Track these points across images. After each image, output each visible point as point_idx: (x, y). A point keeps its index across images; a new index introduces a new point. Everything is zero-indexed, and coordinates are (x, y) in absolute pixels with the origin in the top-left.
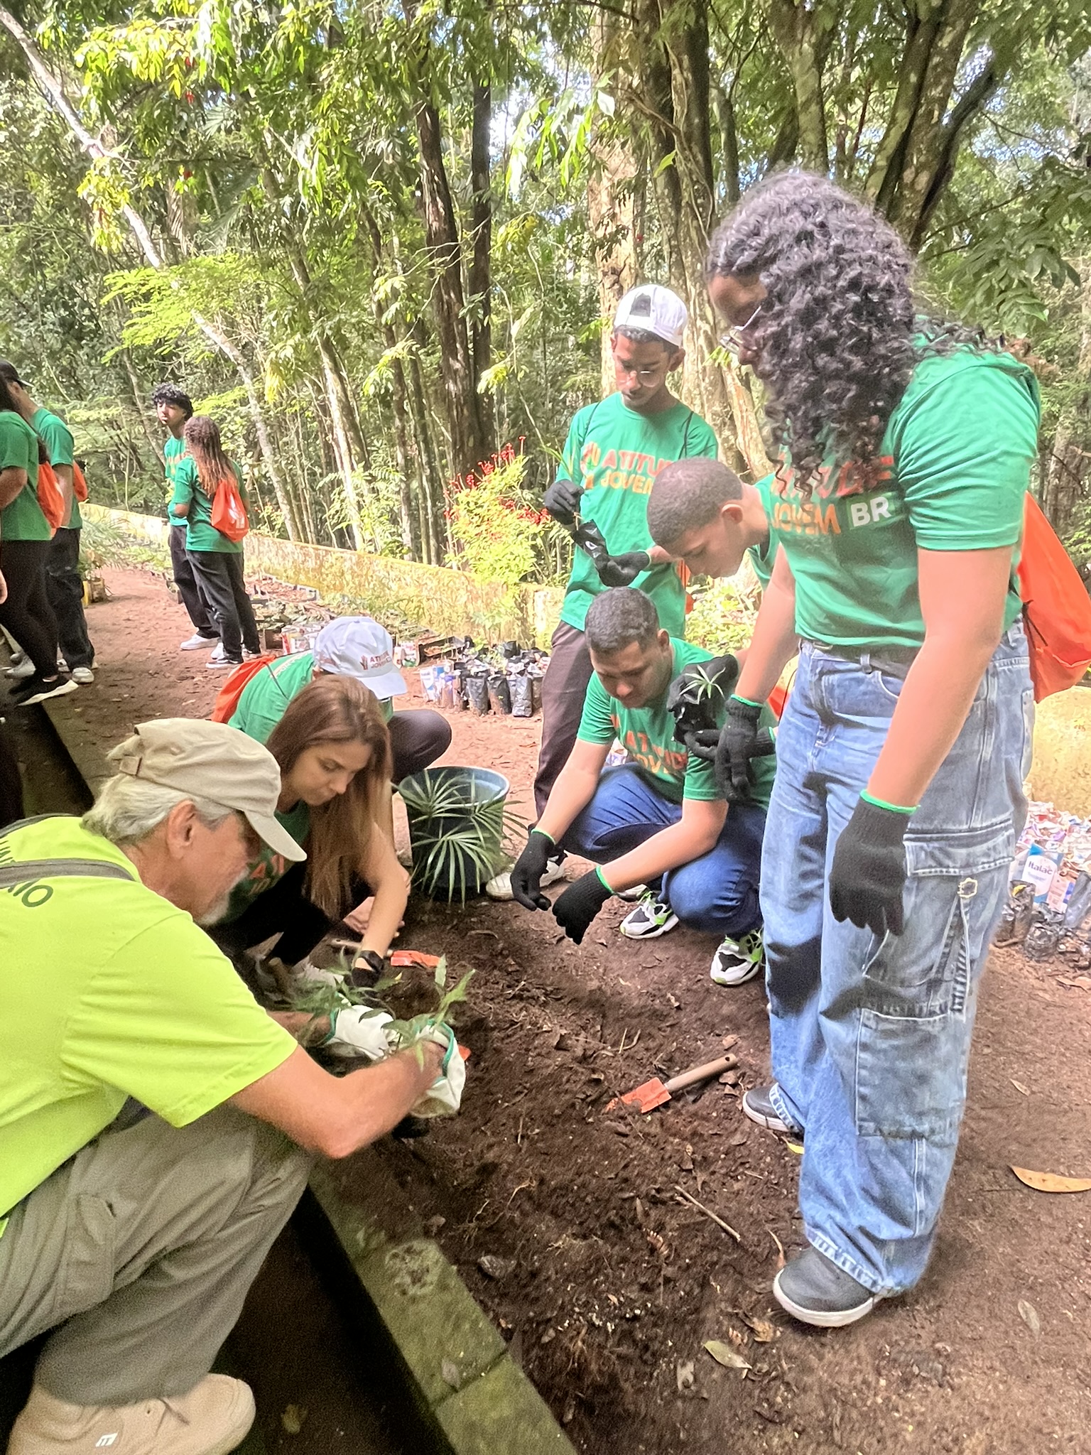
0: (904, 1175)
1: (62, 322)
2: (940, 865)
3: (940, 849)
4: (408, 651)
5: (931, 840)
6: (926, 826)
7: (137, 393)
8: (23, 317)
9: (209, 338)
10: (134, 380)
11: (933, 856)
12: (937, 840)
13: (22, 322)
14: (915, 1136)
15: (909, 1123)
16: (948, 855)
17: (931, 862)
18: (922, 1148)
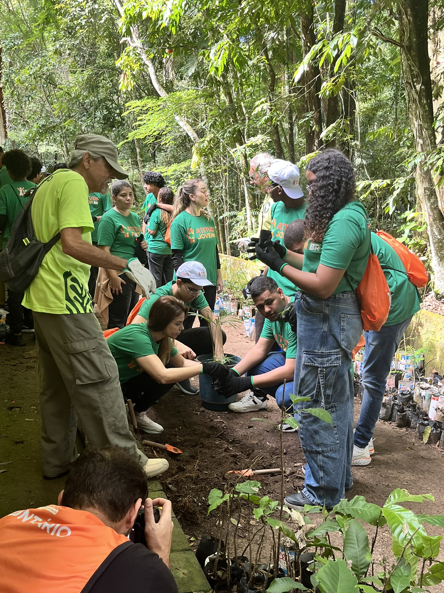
0: (316, 465)
1: (105, 118)
2: (312, 362)
3: (312, 357)
4: (246, 312)
5: (310, 354)
6: (309, 350)
7: (138, 158)
8: (84, 115)
9: (181, 127)
10: (138, 150)
11: (310, 359)
12: (312, 354)
13: (84, 118)
14: (318, 453)
15: (315, 448)
16: (315, 360)
17: (309, 361)
18: (320, 457)
